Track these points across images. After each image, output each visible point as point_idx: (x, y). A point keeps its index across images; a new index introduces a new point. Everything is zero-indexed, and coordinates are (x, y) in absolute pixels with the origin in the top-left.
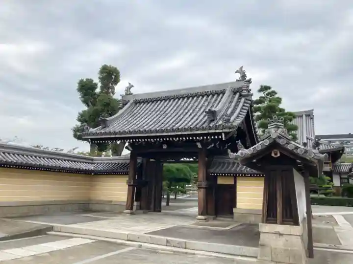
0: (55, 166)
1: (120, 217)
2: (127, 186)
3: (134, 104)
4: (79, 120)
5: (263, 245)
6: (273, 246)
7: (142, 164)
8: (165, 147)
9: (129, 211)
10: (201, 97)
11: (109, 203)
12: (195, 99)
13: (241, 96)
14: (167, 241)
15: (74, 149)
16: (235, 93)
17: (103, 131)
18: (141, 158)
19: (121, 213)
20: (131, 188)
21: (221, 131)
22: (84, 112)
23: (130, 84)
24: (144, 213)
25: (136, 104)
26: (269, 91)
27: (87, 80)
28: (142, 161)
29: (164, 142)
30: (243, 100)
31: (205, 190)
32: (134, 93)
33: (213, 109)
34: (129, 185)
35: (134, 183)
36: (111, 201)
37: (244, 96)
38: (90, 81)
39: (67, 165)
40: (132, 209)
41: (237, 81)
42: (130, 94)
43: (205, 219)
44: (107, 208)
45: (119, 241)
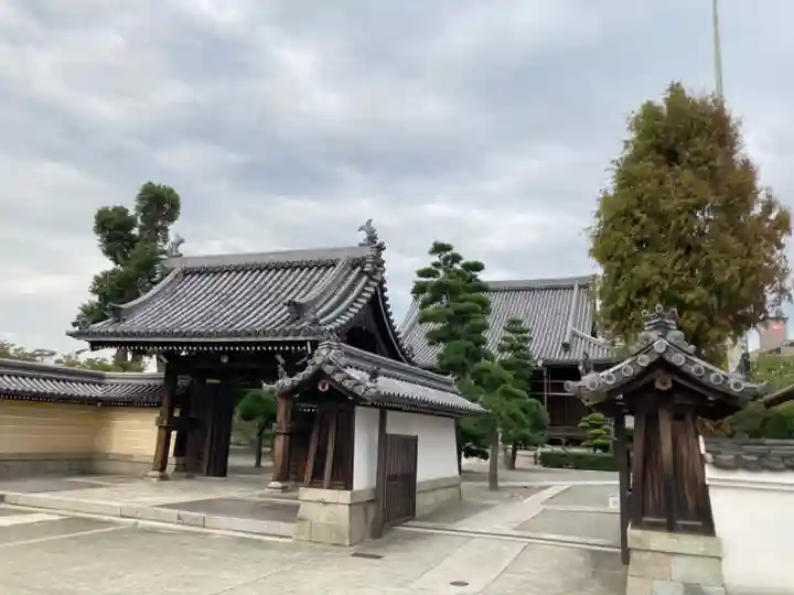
0: (23, 391)
1: (140, 484)
2: (157, 428)
3: (181, 275)
4: (94, 291)
5: (301, 519)
6: (314, 521)
7: (188, 389)
8: (225, 360)
9: (157, 473)
10: (298, 270)
11: (128, 458)
12: (288, 272)
13: (362, 273)
14: (179, 517)
15: (78, 353)
16: (354, 268)
17: (111, 330)
18: (188, 377)
19: (143, 477)
20: (164, 432)
21: (303, 339)
22: (105, 274)
23: (177, 236)
24: (188, 477)
25: (186, 275)
26: (448, 253)
27: (115, 209)
28: (192, 382)
29: (223, 352)
30: (365, 278)
31: (288, 437)
32: (185, 255)
33: (297, 300)
34: (160, 427)
35: (168, 423)
36: (131, 456)
37: (367, 273)
38: (122, 211)
39: (48, 387)
40: (163, 468)
41: (361, 245)
42: (177, 256)
43: (282, 488)
44: (124, 467)
45: (106, 518)
